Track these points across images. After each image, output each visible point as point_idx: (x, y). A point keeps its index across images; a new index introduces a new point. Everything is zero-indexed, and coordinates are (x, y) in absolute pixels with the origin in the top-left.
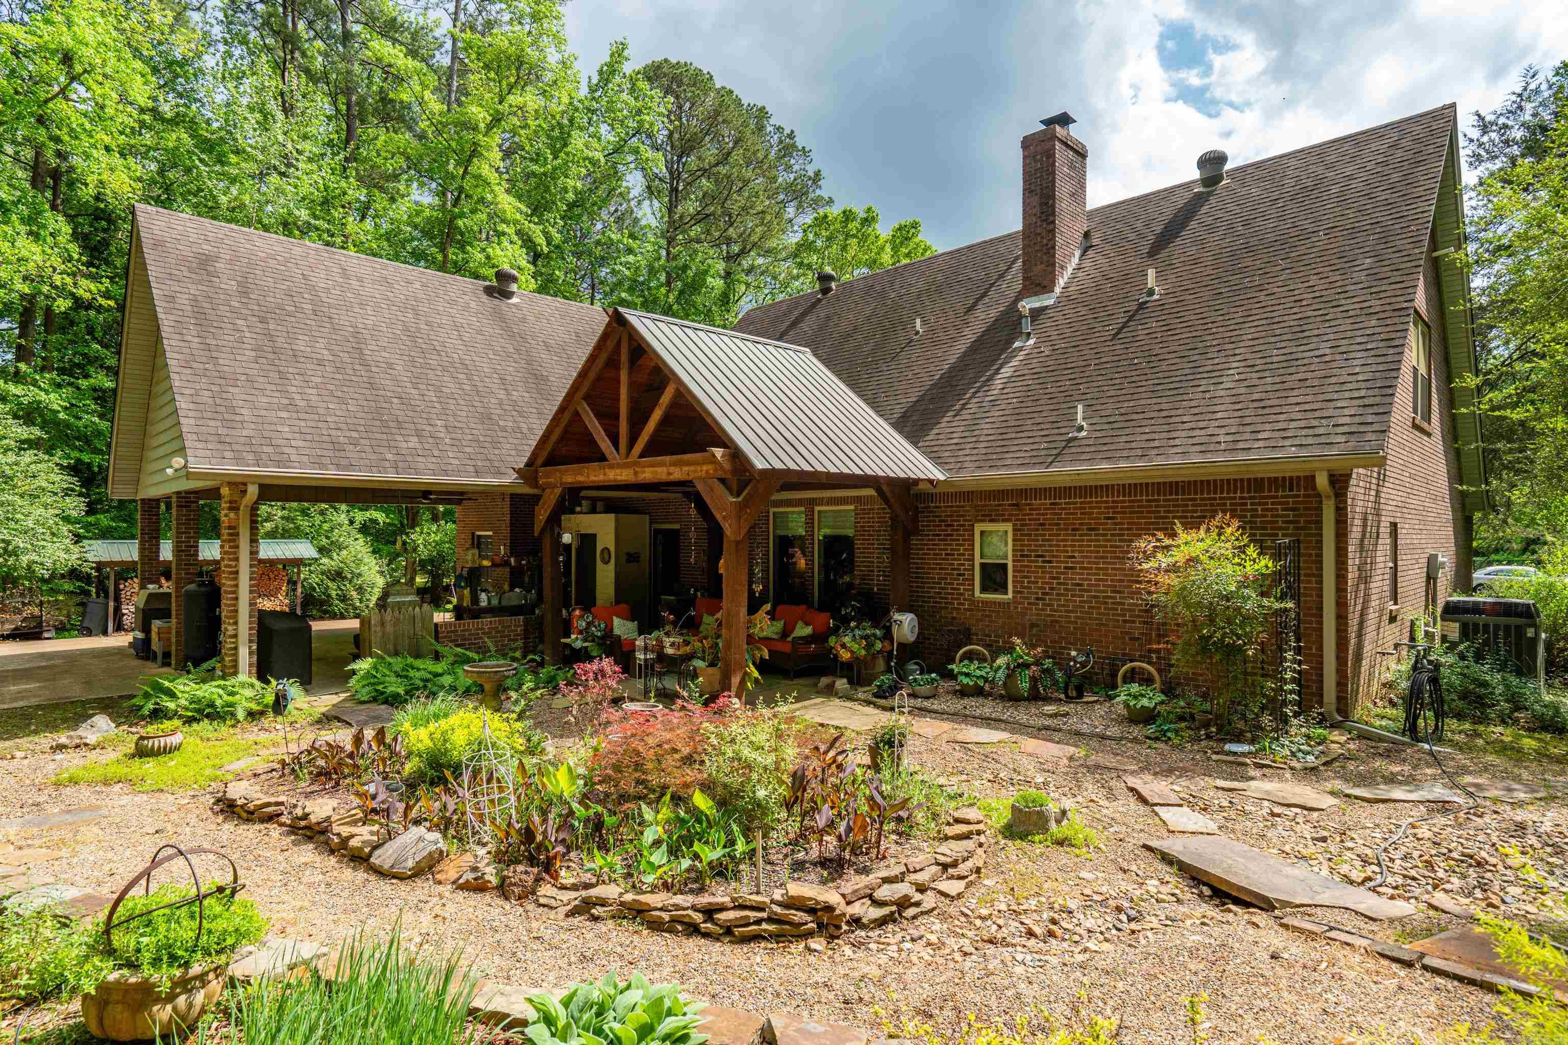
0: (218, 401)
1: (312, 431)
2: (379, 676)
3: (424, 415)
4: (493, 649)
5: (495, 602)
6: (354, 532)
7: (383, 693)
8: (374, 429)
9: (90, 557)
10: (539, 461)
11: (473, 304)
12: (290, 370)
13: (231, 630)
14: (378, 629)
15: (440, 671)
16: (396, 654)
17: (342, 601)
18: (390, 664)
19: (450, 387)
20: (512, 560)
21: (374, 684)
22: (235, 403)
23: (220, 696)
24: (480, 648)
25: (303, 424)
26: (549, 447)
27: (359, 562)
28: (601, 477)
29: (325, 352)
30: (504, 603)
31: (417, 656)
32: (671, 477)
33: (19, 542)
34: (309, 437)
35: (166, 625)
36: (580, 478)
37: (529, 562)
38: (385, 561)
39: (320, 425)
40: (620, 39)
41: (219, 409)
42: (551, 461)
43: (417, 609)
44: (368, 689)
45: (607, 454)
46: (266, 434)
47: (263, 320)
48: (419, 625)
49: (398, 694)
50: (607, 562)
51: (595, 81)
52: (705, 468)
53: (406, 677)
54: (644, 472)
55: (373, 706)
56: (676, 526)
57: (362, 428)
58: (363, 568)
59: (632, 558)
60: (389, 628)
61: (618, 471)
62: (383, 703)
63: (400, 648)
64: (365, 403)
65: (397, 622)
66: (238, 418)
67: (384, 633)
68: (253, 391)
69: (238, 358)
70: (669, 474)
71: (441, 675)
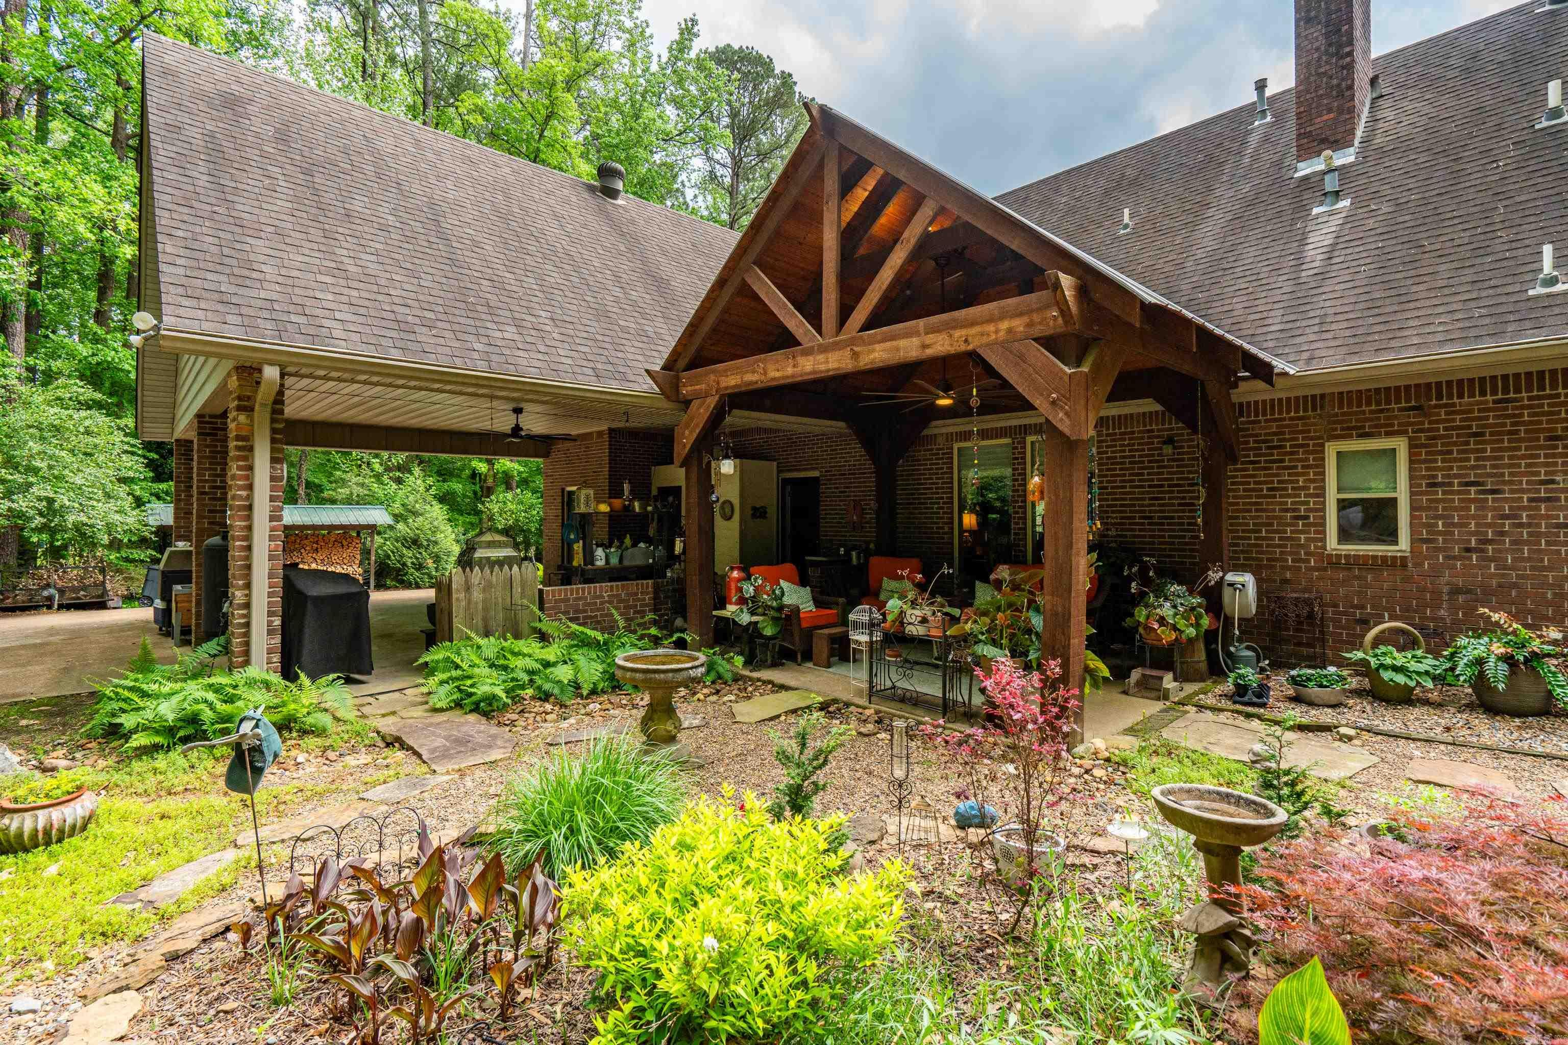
0: (226, 251)
1: (367, 303)
2: (465, 666)
3: (523, 303)
4: (621, 623)
5: (614, 561)
6: (430, 498)
7: (470, 695)
8: (457, 312)
9: (152, 521)
10: (682, 363)
11: (574, 199)
12: (340, 230)
13: (239, 596)
14: (462, 595)
15: (552, 658)
16: (487, 634)
17: (418, 570)
18: (479, 647)
19: (555, 278)
20: (636, 504)
21: (457, 679)
22: (252, 257)
23: (211, 706)
24: (598, 622)
25: (355, 293)
26: (698, 341)
27: (435, 530)
28: (790, 371)
29: (391, 218)
30: (626, 563)
31: (517, 636)
32: (929, 352)
33: (63, 499)
34: (362, 311)
35: (187, 591)
36: (749, 377)
37: (656, 507)
38: (461, 529)
39: (380, 298)
40: (689, 16)
41: (227, 261)
42: (699, 361)
43: (515, 568)
44: (447, 687)
45: (798, 333)
46: (295, 300)
47: (307, 173)
48: (517, 590)
49: (494, 697)
50: (729, 518)
51: (664, 59)
52: (1004, 325)
53: (505, 668)
54: (873, 351)
55: (456, 716)
56: (816, 474)
57: (441, 309)
58: (440, 536)
59: (759, 513)
60: (477, 595)
61: (821, 357)
62: (471, 711)
63: (493, 624)
64: (444, 280)
65: (488, 587)
66: (255, 275)
67: (469, 602)
68: (284, 247)
69: (264, 206)
70: (924, 346)
71: (554, 664)
